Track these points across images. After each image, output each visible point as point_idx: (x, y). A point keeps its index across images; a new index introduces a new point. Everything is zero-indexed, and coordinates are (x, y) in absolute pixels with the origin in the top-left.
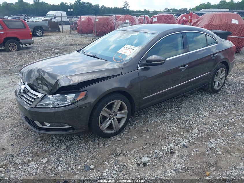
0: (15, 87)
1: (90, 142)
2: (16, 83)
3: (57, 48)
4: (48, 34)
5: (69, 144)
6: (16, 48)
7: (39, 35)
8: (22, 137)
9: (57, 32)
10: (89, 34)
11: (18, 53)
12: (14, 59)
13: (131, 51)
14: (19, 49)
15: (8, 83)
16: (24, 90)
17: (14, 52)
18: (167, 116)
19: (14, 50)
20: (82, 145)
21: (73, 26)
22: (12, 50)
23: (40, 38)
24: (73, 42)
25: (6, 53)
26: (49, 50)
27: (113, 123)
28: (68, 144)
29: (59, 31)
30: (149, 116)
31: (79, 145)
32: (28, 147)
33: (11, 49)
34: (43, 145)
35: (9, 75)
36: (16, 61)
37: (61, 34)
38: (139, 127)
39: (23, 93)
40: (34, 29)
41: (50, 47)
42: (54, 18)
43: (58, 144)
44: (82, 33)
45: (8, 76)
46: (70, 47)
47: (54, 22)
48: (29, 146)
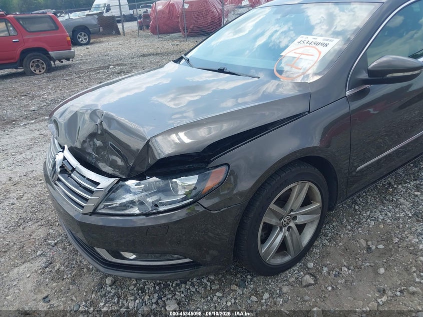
0: (45, 145)
1: (234, 287)
2: (47, 138)
3: (118, 63)
4: (98, 40)
5: (182, 295)
6: (43, 68)
7: (82, 42)
8: (68, 276)
9: (115, 35)
10: (172, 35)
11: (47, 77)
12: (40, 88)
13: (320, 50)
14: (50, 69)
15: (32, 139)
16: (62, 167)
17: (40, 77)
18: (401, 205)
19: (40, 71)
20: (215, 298)
21: (141, 22)
22: (37, 72)
23: (85, 47)
24: (146, 51)
25: (25, 78)
26: (105, 68)
27: (289, 239)
28: (180, 296)
29: (118, 33)
30: (357, 207)
31: (209, 298)
32: (84, 303)
33: (35, 70)
34: (119, 298)
35: (33, 121)
36: (45, 94)
37: (122, 37)
38: (344, 240)
39: (61, 172)
40: (73, 31)
41: (104, 61)
42: (107, 11)
43: (156, 296)
44: (160, 34)
45: (32, 123)
46: (142, 59)
47: (107, 17)
48: (86, 302)
